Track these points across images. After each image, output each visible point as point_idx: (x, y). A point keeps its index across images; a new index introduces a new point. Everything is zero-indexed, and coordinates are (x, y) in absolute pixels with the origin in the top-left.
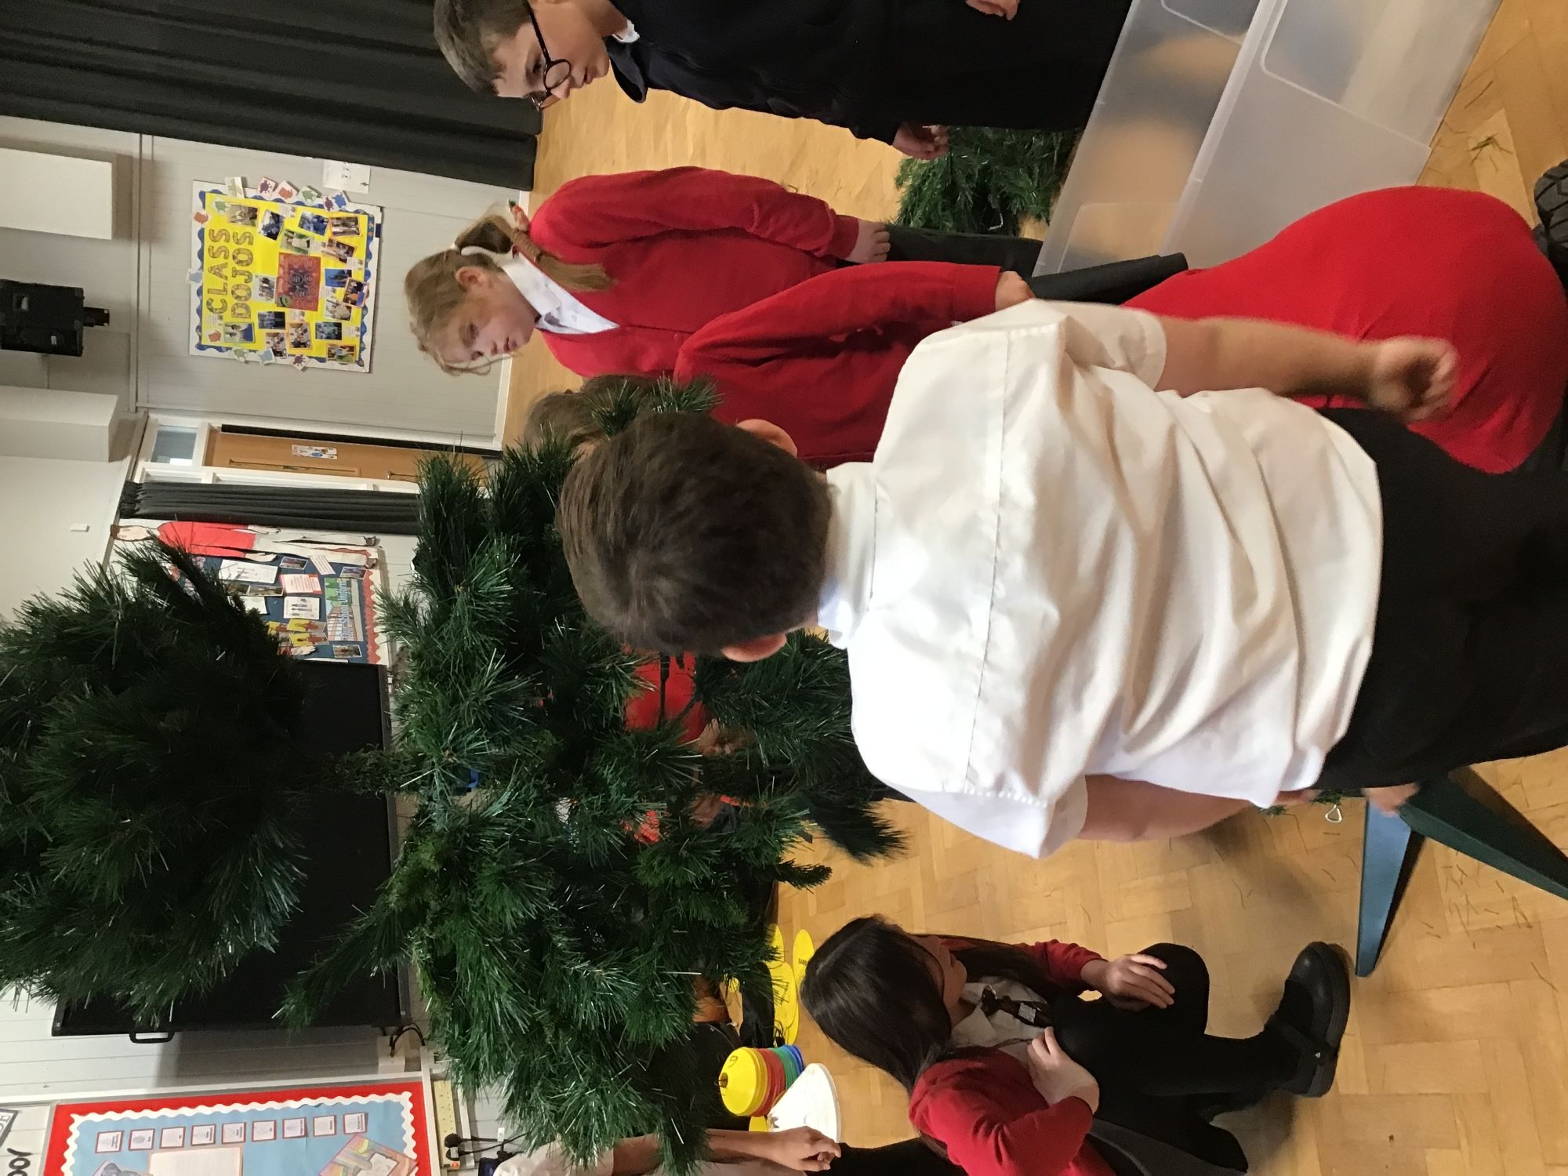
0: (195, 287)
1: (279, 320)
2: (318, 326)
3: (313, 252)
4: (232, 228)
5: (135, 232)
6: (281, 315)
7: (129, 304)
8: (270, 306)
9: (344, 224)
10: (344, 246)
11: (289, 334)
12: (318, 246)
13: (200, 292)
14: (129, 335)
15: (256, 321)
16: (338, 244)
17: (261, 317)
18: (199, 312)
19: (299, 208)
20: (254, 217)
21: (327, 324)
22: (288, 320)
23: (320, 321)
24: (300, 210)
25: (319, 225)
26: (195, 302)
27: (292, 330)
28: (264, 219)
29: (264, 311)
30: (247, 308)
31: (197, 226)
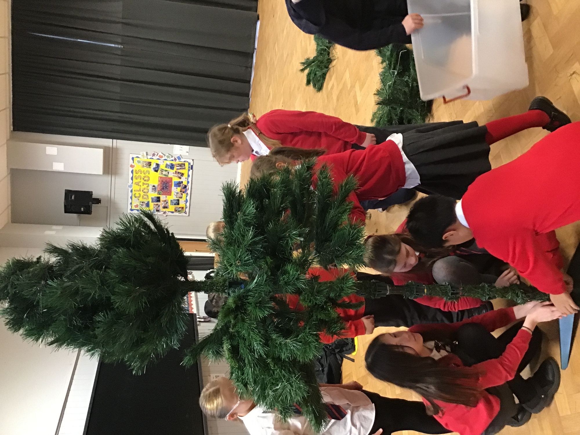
0: (130, 189)
1: (158, 200)
2: (171, 201)
3: (170, 176)
4: (143, 169)
5: (110, 173)
6: (159, 198)
7: (108, 196)
8: (155, 195)
9: (180, 166)
10: (180, 173)
11: (161, 204)
12: (171, 173)
13: (131, 191)
14: (107, 207)
15: (150, 200)
16: (178, 173)
17: (152, 198)
18: (131, 198)
19: (165, 161)
20: (150, 165)
21: (174, 200)
22: (161, 199)
23: (172, 199)
24: (166, 162)
25: (172, 167)
26: (130, 195)
27: (163, 203)
28: (153, 165)
29: (153, 197)
30: (147, 196)
31: (131, 169)
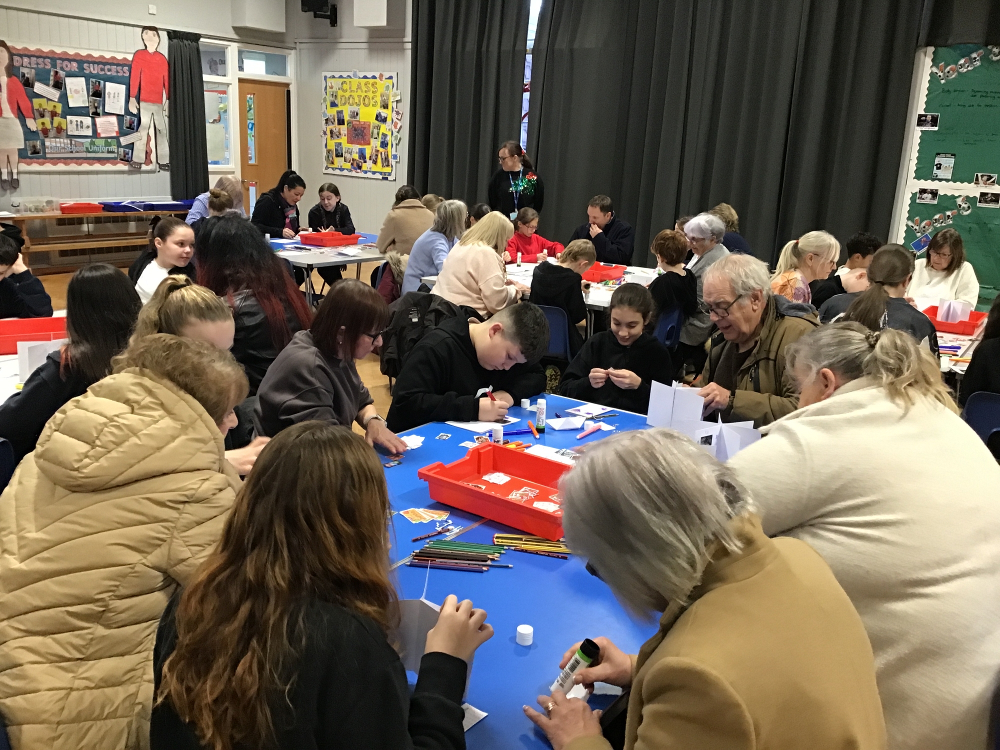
0: (351, 74)
1: (341, 122)
2: (340, 144)
3: (372, 141)
4: (378, 94)
5: (374, 40)
6: (343, 124)
7: (341, 37)
8: (347, 118)
9: (386, 158)
10: (376, 159)
11: (335, 127)
12: (376, 143)
13: (349, 76)
14: (327, 38)
15: (339, 109)
16: (377, 155)
18: (341, 77)
19: (391, 133)
20: (384, 108)
21: (342, 148)
22: (342, 127)
23: (343, 145)
24: (389, 134)
25: (384, 144)
26: (345, 75)
27: (337, 130)
28: (384, 113)
29: (344, 112)
30: (345, 104)
31: (377, 75)
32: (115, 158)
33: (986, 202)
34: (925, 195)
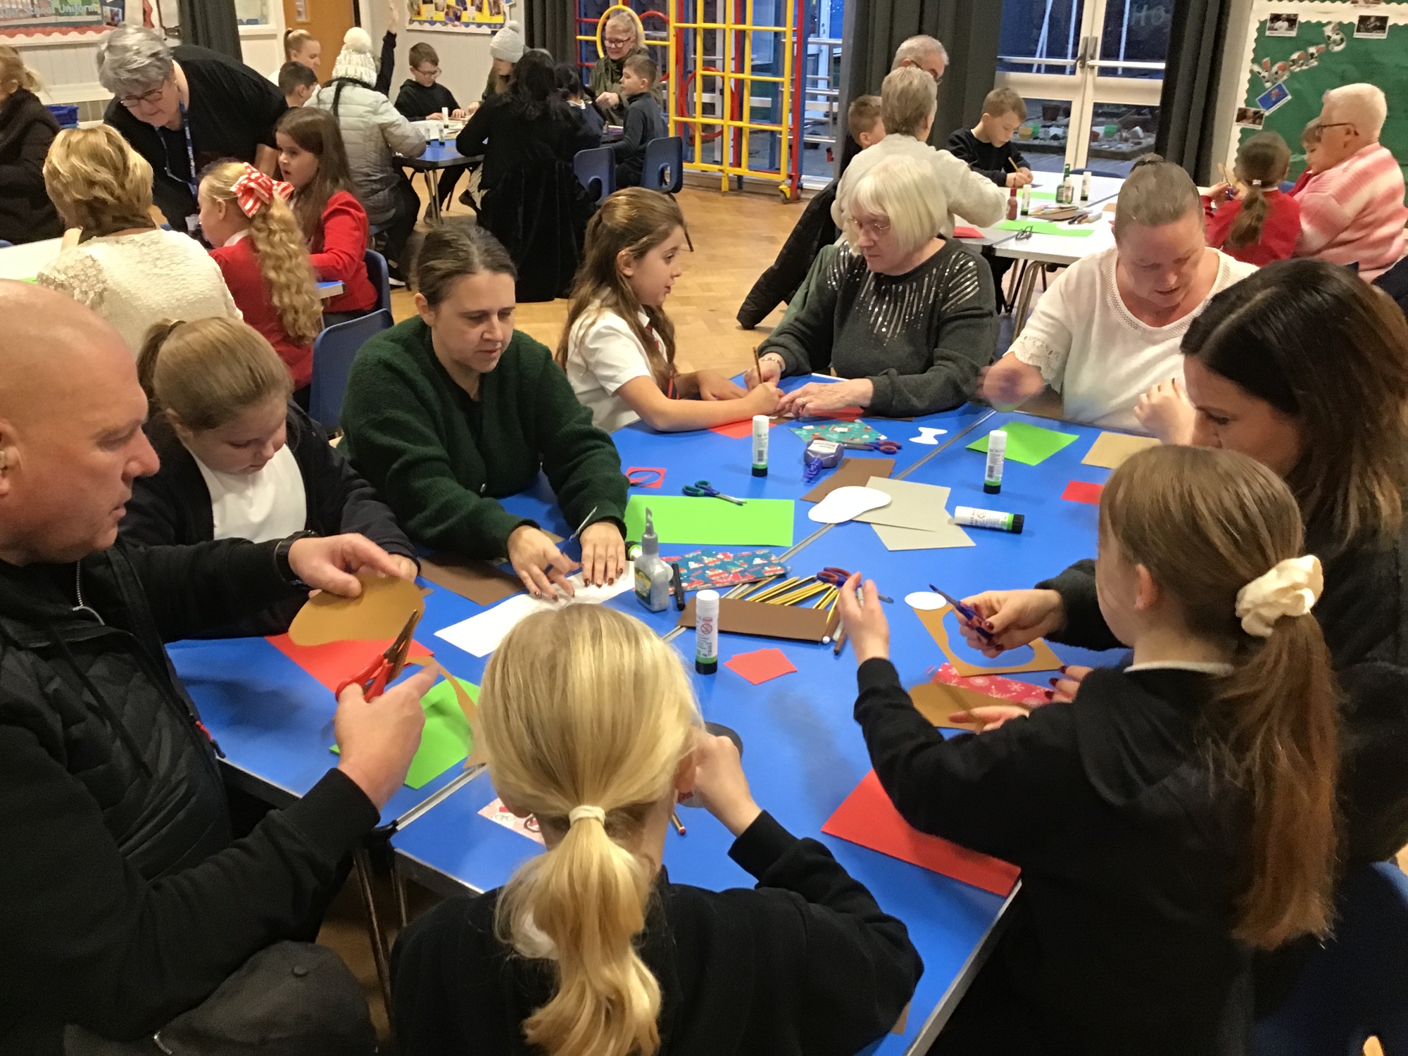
32: (98, 23)
33: (1367, 30)
34: (1279, 24)
